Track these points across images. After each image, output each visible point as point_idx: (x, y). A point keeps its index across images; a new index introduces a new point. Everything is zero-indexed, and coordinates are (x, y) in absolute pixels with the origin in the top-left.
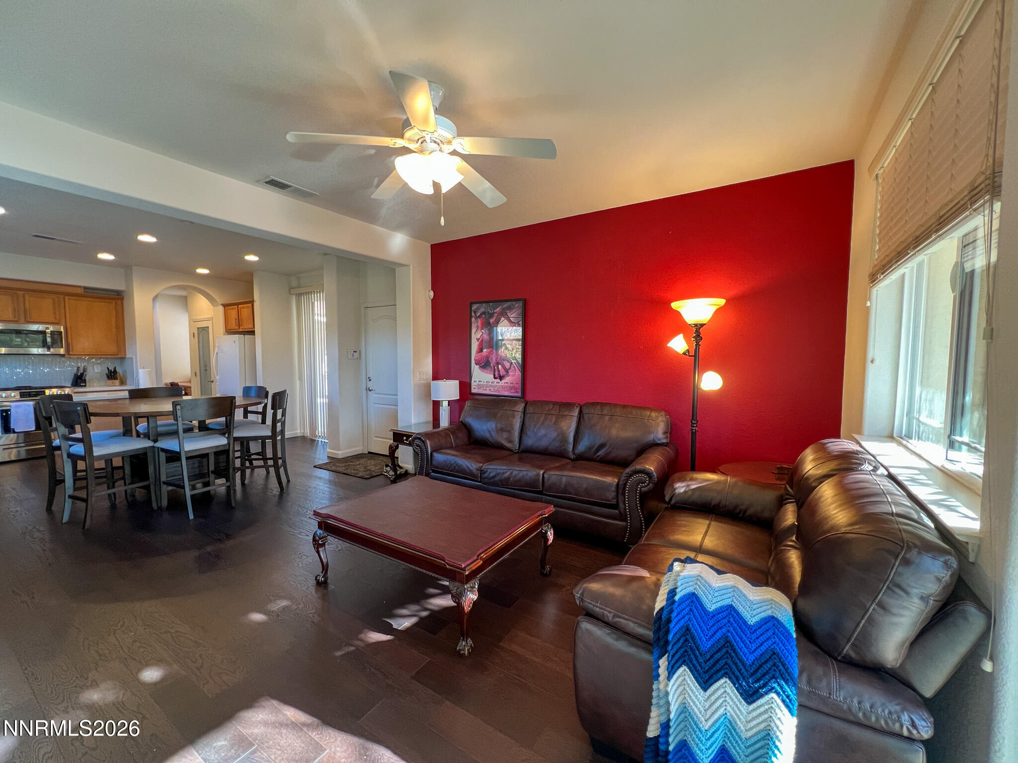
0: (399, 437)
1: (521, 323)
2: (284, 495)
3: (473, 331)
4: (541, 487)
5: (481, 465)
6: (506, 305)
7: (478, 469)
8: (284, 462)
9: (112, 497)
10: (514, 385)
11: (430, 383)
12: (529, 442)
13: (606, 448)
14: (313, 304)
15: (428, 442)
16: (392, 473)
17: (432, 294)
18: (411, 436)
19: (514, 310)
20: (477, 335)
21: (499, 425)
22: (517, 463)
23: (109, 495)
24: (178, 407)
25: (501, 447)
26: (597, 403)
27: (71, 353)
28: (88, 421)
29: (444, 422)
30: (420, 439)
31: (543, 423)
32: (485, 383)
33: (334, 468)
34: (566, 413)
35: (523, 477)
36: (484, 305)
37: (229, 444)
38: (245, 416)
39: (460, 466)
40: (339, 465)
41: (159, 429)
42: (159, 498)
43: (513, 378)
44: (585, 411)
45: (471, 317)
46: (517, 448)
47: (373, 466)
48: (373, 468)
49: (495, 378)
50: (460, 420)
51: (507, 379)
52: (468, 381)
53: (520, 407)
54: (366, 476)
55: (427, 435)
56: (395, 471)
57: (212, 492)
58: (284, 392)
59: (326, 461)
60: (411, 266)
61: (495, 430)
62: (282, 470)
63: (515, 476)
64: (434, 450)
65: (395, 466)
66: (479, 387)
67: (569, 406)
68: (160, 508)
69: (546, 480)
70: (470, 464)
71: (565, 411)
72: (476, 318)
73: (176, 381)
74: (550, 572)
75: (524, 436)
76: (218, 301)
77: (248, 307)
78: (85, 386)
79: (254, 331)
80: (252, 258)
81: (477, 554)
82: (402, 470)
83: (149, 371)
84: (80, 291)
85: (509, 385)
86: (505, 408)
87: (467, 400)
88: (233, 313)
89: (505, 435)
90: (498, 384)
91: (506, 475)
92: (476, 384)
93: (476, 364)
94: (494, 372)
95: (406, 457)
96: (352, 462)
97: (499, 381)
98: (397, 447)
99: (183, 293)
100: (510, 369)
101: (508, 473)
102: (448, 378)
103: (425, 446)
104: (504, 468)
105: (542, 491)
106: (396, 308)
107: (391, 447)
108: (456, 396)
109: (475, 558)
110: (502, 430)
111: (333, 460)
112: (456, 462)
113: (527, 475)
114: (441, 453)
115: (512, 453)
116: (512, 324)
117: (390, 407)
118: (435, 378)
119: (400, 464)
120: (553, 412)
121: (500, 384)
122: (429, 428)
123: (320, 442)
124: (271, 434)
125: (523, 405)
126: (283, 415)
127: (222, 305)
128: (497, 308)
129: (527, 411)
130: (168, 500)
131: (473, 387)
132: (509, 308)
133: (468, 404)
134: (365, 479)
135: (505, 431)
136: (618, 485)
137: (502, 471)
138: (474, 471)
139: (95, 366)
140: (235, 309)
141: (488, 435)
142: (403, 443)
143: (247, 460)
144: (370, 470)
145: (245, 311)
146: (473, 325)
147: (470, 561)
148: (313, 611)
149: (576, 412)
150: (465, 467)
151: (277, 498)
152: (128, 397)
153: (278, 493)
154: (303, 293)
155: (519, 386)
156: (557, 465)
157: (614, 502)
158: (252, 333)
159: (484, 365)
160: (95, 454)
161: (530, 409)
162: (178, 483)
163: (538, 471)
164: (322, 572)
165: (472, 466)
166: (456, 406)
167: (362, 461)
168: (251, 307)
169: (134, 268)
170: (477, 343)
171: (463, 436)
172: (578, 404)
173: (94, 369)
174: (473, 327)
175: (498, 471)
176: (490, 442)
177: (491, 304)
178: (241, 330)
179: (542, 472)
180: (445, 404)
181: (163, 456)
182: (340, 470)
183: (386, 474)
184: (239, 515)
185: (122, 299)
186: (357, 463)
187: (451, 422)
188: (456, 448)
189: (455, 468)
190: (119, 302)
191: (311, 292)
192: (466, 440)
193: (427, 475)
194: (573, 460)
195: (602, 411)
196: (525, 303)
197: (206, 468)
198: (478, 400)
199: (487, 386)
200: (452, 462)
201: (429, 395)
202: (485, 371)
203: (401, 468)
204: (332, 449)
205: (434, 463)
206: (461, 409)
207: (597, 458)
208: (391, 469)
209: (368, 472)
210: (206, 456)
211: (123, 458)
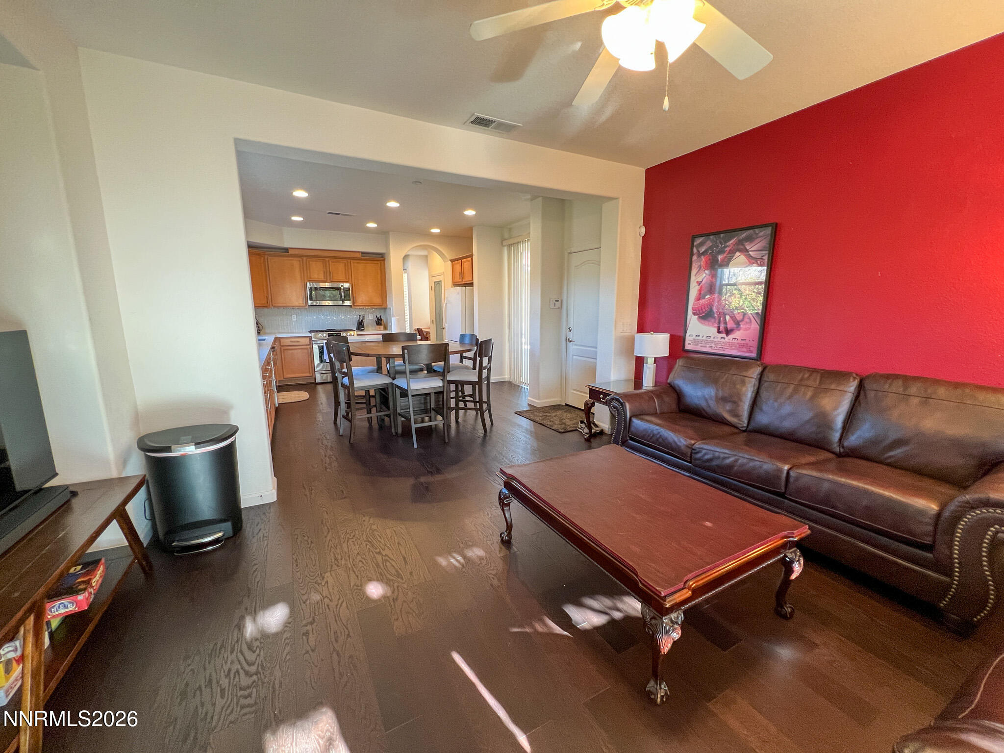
0: (596, 395)
1: (766, 258)
2: (488, 438)
3: (694, 272)
4: (783, 488)
5: (693, 442)
6: (744, 235)
7: (687, 446)
8: (489, 405)
9: (370, 420)
10: (747, 341)
11: (634, 336)
12: (763, 419)
13: (907, 448)
14: (522, 254)
15: (628, 406)
16: (586, 430)
17: (643, 230)
18: (609, 395)
19: (756, 241)
20: (698, 277)
21: (720, 394)
22: (744, 447)
23: (368, 418)
24: (406, 351)
25: (720, 421)
26: (896, 377)
27: (355, 305)
28: (350, 360)
29: (648, 382)
30: (617, 400)
31: (790, 397)
32: (704, 338)
33: (532, 417)
34: (833, 387)
35: (754, 468)
36: (711, 237)
37: (444, 386)
38: (461, 361)
39: (665, 439)
40: (538, 414)
41: (397, 368)
42: (396, 427)
43: (748, 333)
44: (868, 385)
45: (692, 254)
46: (745, 425)
47: (570, 420)
48: (568, 422)
49: (719, 332)
50: (669, 381)
51: (737, 334)
52: (681, 334)
53: (755, 372)
54: (561, 430)
55: (627, 396)
56: (590, 428)
57: (433, 427)
58: (489, 341)
59: (526, 408)
60: (621, 199)
61: (714, 399)
62: (486, 414)
63: (742, 465)
64: (634, 415)
65: (590, 424)
66: (696, 342)
67: (841, 376)
68: (396, 433)
69: (792, 480)
70: (678, 438)
71: (831, 383)
72: (700, 255)
73: (421, 327)
74: (792, 614)
75: (757, 410)
76: (447, 256)
77: (468, 261)
78: (364, 330)
79: (473, 283)
80: (470, 212)
81: (685, 580)
82: (597, 429)
83: (398, 319)
84: (359, 256)
85: (739, 341)
86: (731, 372)
87: (679, 358)
88: (458, 267)
89: (728, 406)
90: (722, 340)
91: (728, 461)
92: (691, 338)
93: (694, 314)
94: (719, 322)
95: (602, 417)
96: (549, 412)
97: (724, 335)
98: (593, 405)
99: (424, 253)
100: (743, 320)
101: (731, 459)
102: (656, 331)
103: (623, 409)
104: (727, 451)
105: (785, 493)
106: (600, 251)
107: (586, 404)
108: (664, 352)
109: (681, 585)
110: (724, 400)
111: (533, 409)
112: (659, 433)
113: (761, 467)
114: (642, 419)
115: (735, 430)
116: (753, 261)
117: (588, 359)
118: (641, 329)
119: (596, 422)
120: (809, 383)
121: (726, 340)
122: (629, 388)
123: (523, 388)
124: (477, 380)
125: (758, 370)
126: (489, 362)
127: (450, 260)
128: (730, 240)
129: (765, 378)
130: (402, 429)
131: (687, 342)
132: (750, 239)
133: (680, 363)
134: (560, 432)
135: (730, 401)
136: (939, 515)
137: (722, 455)
138: (683, 448)
139: (370, 314)
140: (458, 263)
141: (703, 404)
142: (599, 401)
143: (461, 401)
144: (565, 424)
145: (466, 265)
146: (694, 265)
147: (672, 589)
148: (494, 572)
149: (852, 387)
150: (671, 440)
151: (480, 439)
152: (382, 340)
153: (482, 435)
154: (514, 244)
155: (755, 344)
156: (812, 459)
157: (928, 540)
158: (471, 284)
159: (705, 315)
160: (355, 386)
161: (770, 376)
162: (407, 415)
163: (780, 465)
164: (506, 531)
165: (680, 441)
166: (665, 364)
167: (559, 413)
168: (471, 261)
169: (391, 233)
170: (698, 287)
171: (670, 401)
172: (857, 375)
173: (369, 317)
174: (693, 268)
175: (717, 454)
176: (706, 413)
177: (722, 235)
178: (463, 283)
179: (786, 467)
180: (651, 361)
181: (398, 391)
182: (538, 419)
183: (580, 430)
184: (450, 450)
185: (384, 260)
186: (554, 414)
187: (656, 383)
188: (661, 415)
189: (657, 440)
190: (383, 262)
191: (520, 242)
192: (674, 406)
193: (624, 443)
194: (839, 455)
195: (906, 388)
196: (776, 229)
197: (429, 405)
198: (693, 359)
199: (707, 342)
200: (655, 432)
201: (633, 351)
202: (707, 323)
203: (597, 426)
204: (533, 398)
205: (632, 429)
206: (670, 370)
207: (886, 459)
208: (586, 426)
209: (563, 426)
210: (429, 394)
211: (375, 390)
